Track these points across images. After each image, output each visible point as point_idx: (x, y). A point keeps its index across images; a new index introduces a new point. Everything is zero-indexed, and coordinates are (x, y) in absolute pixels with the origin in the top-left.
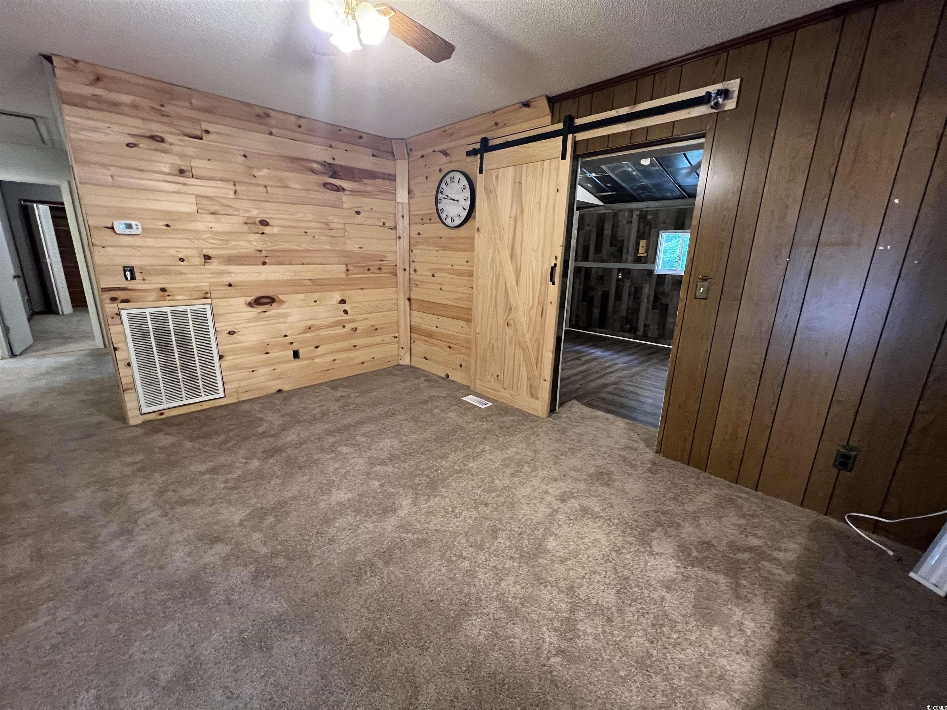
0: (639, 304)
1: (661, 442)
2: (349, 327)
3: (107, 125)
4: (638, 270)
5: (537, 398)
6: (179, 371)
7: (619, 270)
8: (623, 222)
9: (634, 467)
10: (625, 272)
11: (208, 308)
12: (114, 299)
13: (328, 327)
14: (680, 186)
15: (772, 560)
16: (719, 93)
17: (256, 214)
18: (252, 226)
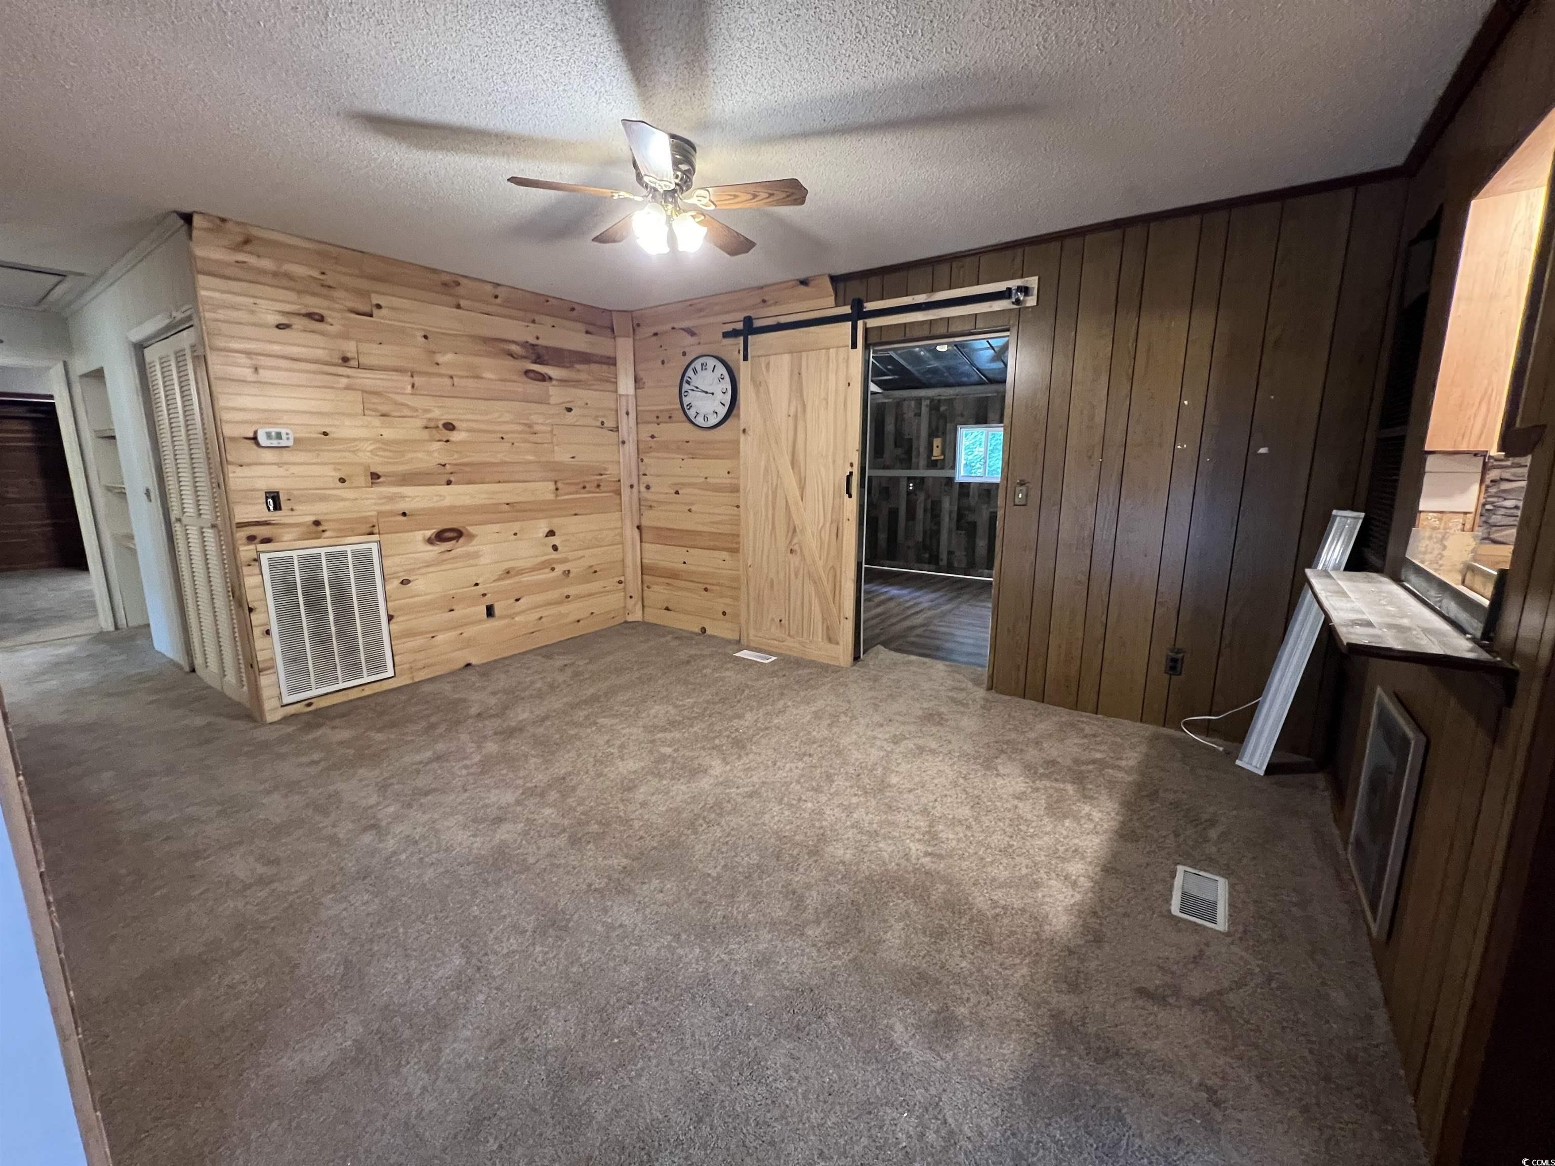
0: (938, 524)
1: (991, 677)
2: (560, 569)
3: (252, 300)
4: (934, 478)
5: (837, 643)
6: (334, 639)
7: (910, 479)
8: (909, 414)
9: (966, 705)
10: (918, 481)
11: (374, 547)
12: (251, 539)
13: (533, 569)
14: (978, 369)
15: (1114, 767)
16: (1020, 289)
17: (440, 414)
18: (434, 431)
